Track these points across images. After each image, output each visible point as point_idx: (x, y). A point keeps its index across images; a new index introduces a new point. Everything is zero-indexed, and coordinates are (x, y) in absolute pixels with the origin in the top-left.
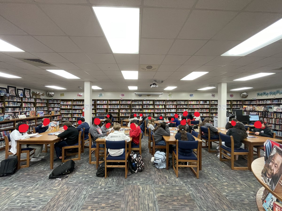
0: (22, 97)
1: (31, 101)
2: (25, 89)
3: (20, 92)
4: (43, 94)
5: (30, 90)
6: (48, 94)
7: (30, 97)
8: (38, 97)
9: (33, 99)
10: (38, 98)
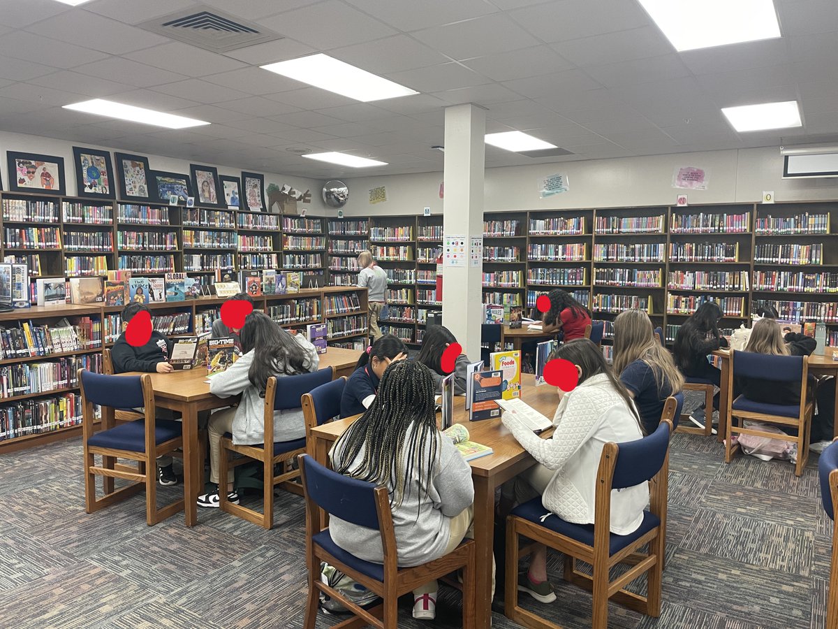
0: (237, 208)
1: (266, 226)
2: (245, 175)
3: (230, 189)
4: (306, 195)
5: (261, 178)
6: (329, 194)
7: (264, 209)
8: (288, 210)
9: (274, 217)
10: (289, 213)
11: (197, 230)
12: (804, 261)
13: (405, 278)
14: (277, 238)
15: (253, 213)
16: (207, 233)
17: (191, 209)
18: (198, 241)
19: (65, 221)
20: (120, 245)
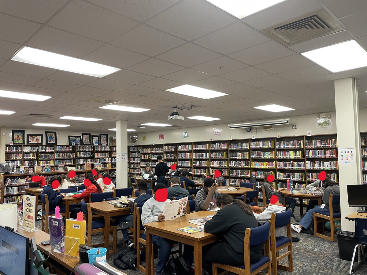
0: (97, 145)
1: (106, 150)
2: (101, 135)
3: (95, 140)
5: (107, 135)
6: (132, 138)
9: (109, 147)
10: (114, 145)
11: (80, 152)
12: (240, 158)
14: (111, 153)
17: (79, 146)
18: (81, 155)
19: (40, 151)
20: (56, 157)
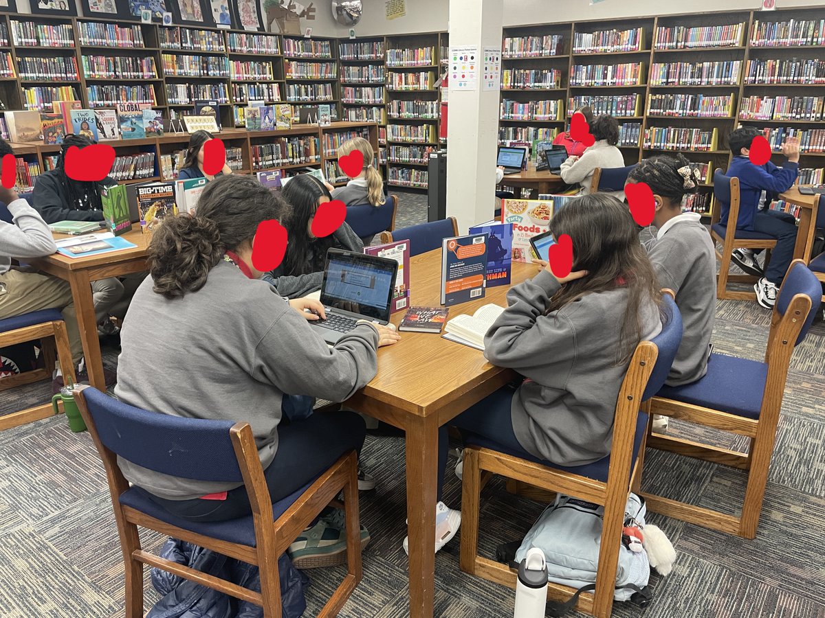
0: (229, 27)
1: (264, 50)
3: (219, 4)
4: (310, 9)
7: (261, 28)
8: (289, 30)
9: (273, 38)
10: (291, 33)
11: (179, 54)
13: (426, 112)
14: (278, 64)
15: (247, 33)
16: (192, 58)
17: (170, 28)
18: (181, 67)
19: (16, 44)
20: (86, 73)
